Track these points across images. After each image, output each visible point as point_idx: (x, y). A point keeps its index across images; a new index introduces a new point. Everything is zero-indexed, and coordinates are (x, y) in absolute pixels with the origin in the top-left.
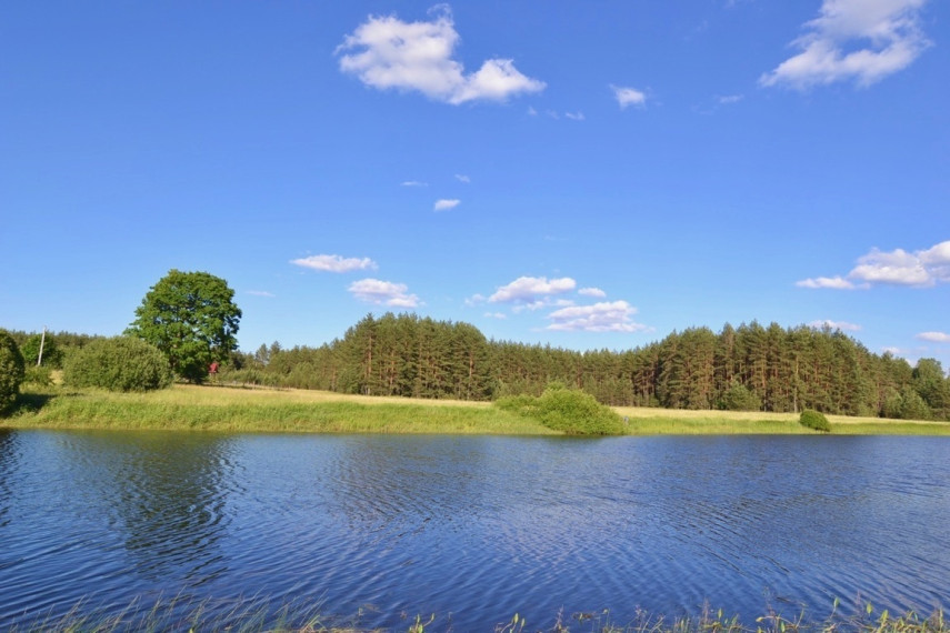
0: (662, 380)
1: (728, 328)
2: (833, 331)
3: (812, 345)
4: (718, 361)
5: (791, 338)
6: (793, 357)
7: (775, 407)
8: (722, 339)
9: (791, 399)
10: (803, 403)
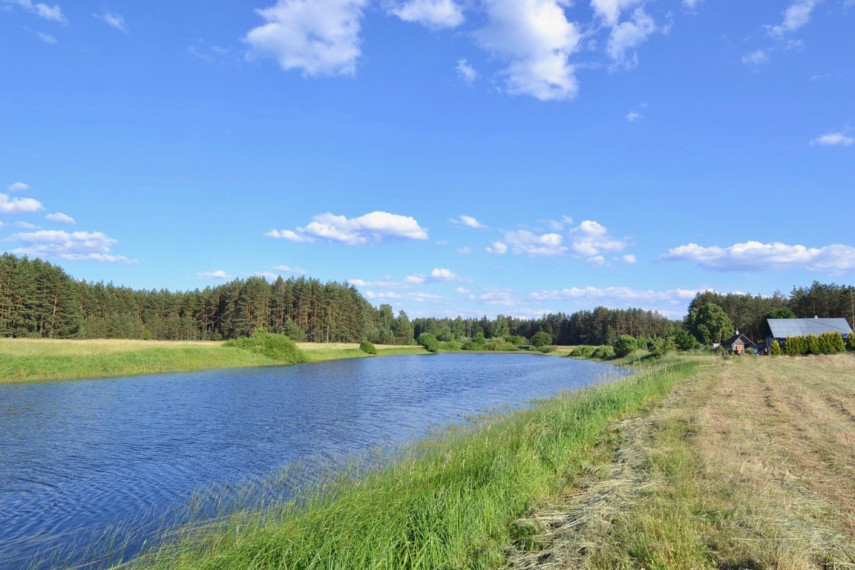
0: (225, 318)
1: (280, 280)
2: (350, 287)
3: (341, 296)
4: (273, 304)
5: (329, 290)
6: (328, 303)
7: (315, 339)
8: (275, 287)
9: (325, 332)
10: (333, 336)
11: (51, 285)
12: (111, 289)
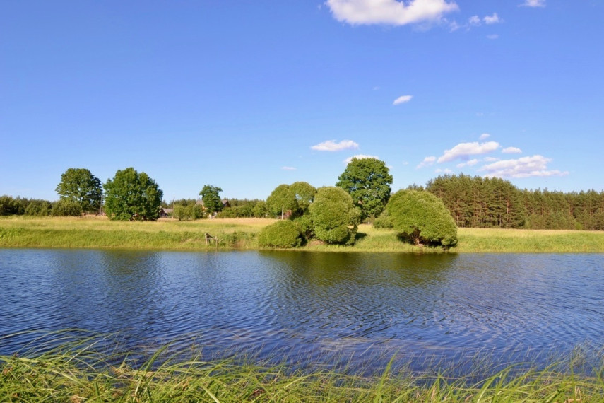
11: (504, 194)
12: (546, 194)
